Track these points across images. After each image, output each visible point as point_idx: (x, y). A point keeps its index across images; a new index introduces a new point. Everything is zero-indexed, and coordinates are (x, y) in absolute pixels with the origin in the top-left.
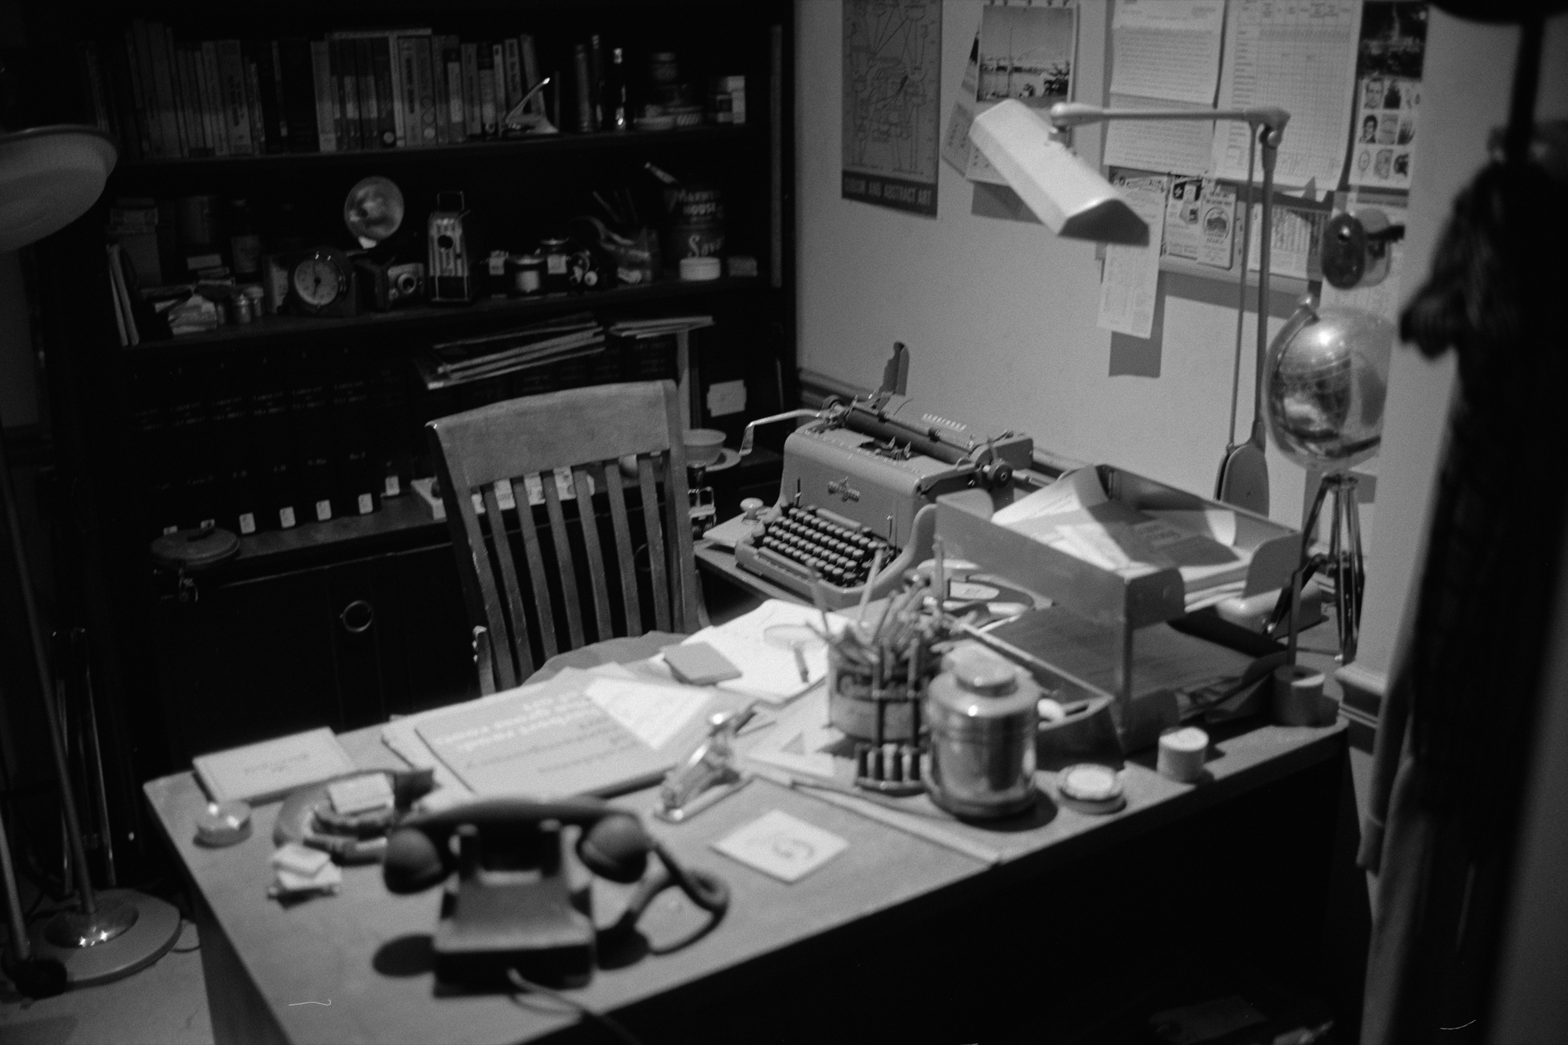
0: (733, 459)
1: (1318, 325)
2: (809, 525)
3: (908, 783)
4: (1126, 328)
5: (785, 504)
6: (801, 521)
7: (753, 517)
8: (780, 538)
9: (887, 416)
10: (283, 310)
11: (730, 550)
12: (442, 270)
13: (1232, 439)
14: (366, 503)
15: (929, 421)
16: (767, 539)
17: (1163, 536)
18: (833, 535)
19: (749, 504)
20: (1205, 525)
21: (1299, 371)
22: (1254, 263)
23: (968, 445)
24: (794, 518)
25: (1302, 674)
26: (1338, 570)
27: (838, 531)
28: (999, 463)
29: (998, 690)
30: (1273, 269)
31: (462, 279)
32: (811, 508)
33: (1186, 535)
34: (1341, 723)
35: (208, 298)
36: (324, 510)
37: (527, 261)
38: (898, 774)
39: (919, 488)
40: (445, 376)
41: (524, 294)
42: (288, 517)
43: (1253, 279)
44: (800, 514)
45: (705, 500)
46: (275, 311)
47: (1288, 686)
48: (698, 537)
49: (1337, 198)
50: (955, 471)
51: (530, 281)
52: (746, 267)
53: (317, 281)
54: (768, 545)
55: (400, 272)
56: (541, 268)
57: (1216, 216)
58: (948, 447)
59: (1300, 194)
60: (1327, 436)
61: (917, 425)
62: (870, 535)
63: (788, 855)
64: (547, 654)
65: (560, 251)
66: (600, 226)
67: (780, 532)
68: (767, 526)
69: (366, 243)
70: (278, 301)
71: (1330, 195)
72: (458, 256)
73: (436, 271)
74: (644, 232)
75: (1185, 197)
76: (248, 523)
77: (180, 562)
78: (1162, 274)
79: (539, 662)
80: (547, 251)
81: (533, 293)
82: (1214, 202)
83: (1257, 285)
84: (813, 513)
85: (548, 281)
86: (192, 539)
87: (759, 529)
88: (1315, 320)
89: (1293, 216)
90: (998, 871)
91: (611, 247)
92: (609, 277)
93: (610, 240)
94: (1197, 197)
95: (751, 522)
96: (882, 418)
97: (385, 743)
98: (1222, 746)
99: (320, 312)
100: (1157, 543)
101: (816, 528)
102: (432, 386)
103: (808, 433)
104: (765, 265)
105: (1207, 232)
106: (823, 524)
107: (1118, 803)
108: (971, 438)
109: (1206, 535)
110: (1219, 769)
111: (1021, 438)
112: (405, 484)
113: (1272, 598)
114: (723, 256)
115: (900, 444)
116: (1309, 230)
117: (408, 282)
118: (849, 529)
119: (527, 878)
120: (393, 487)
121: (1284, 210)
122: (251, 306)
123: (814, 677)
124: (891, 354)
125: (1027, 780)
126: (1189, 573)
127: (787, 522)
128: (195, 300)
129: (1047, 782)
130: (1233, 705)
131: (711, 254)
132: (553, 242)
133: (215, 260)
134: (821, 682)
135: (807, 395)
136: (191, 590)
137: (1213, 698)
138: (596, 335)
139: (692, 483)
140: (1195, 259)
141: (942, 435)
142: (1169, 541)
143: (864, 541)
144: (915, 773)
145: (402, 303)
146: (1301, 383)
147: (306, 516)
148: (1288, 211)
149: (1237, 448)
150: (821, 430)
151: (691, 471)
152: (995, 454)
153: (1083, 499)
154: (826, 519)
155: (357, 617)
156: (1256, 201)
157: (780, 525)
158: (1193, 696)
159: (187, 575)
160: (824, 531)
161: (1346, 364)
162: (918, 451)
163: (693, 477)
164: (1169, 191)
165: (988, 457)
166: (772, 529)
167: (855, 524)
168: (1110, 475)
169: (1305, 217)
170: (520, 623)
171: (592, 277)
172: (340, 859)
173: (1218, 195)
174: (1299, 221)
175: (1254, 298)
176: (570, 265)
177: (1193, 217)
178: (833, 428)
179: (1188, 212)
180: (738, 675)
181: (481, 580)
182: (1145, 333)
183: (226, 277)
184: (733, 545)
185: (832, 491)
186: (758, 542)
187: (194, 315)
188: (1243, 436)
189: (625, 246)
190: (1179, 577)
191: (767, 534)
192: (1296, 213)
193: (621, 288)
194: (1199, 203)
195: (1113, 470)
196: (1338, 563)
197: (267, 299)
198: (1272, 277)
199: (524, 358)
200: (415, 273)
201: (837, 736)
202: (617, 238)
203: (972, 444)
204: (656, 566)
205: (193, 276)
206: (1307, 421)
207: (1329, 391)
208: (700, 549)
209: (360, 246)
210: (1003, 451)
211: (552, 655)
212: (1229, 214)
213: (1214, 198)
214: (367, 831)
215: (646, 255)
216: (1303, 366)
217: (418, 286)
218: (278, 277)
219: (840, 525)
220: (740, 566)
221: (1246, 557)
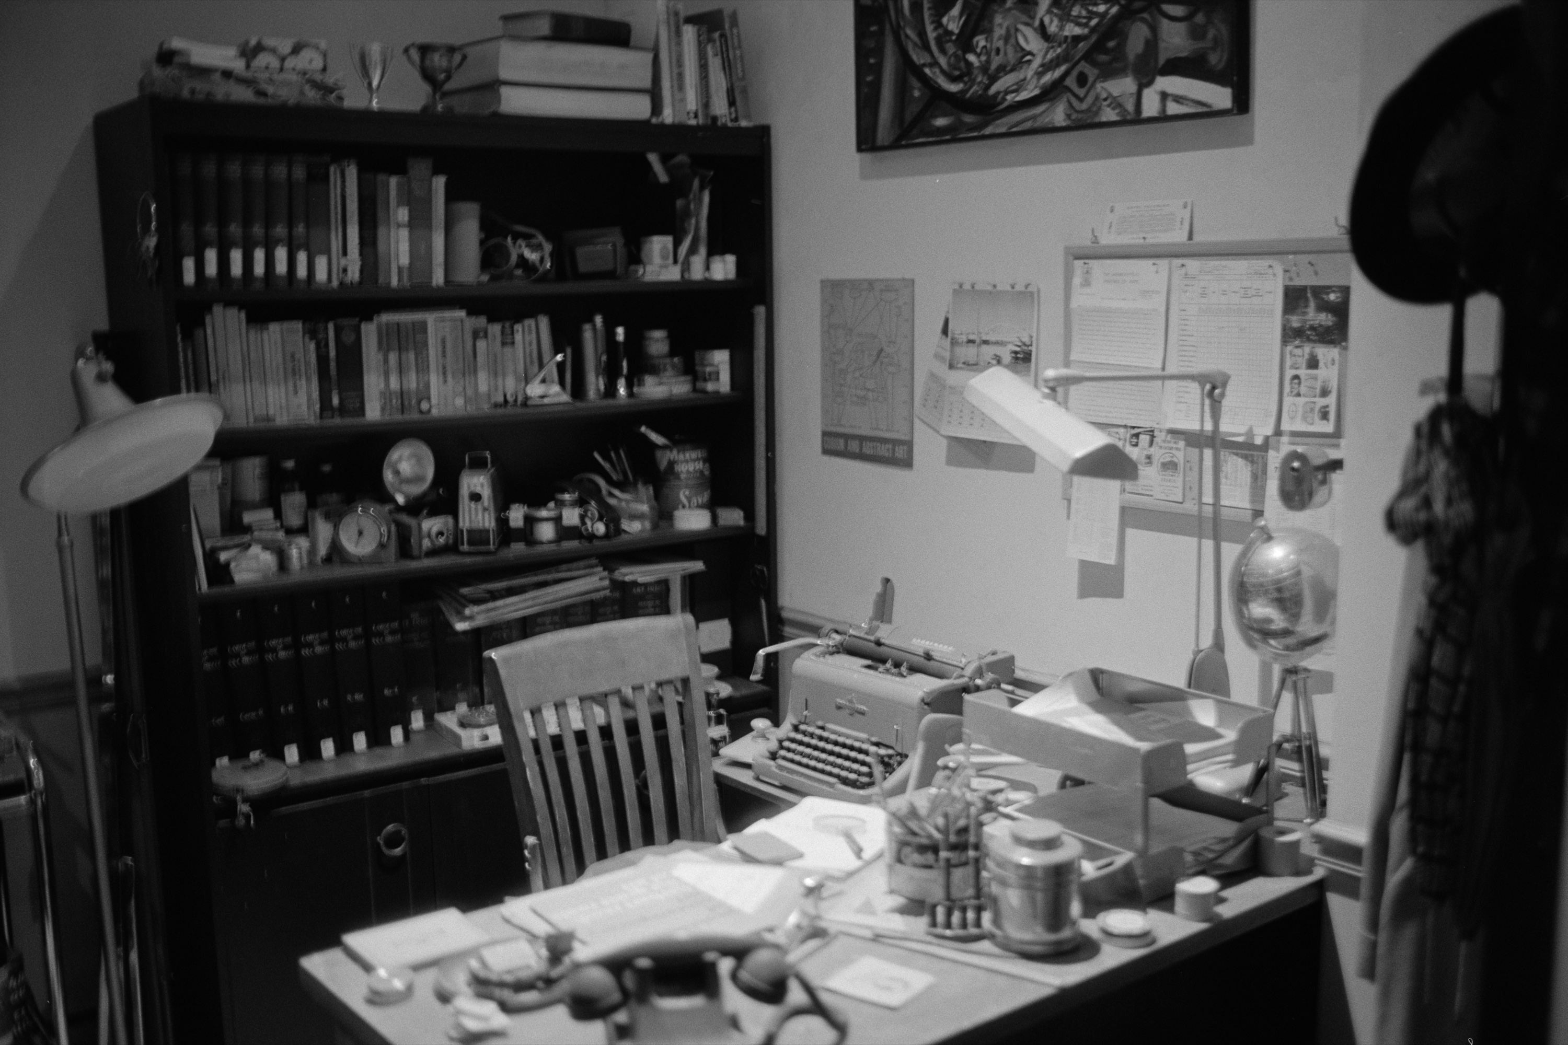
0: (725, 690)
1: (1272, 543)
2: (821, 738)
3: (973, 931)
4: (1093, 556)
5: (795, 722)
6: (812, 735)
7: (763, 736)
8: (793, 751)
9: (883, 641)
10: (328, 560)
11: (747, 766)
12: (470, 521)
13: (1197, 645)
14: (397, 734)
15: (919, 645)
16: (783, 753)
17: (1156, 722)
18: (844, 746)
19: (759, 724)
20: (1188, 712)
21: (1261, 579)
22: (1208, 498)
23: (961, 662)
24: (804, 733)
25: (1282, 832)
26: (1300, 747)
27: (849, 742)
28: (990, 676)
29: (1050, 844)
30: (1224, 502)
31: (488, 531)
32: (820, 723)
33: (1175, 721)
34: (1318, 873)
35: (266, 547)
36: (360, 741)
37: (544, 513)
38: (964, 925)
39: (923, 700)
40: (470, 618)
41: (542, 543)
42: (328, 748)
43: (1208, 511)
44: (811, 729)
45: (719, 720)
46: (319, 559)
47: (1272, 841)
48: (716, 754)
49: (1272, 441)
50: (953, 685)
51: (546, 531)
52: (733, 517)
53: (360, 533)
54: (784, 758)
55: (432, 525)
56: (558, 520)
57: (1169, 459)
58: (944, 665)
59: (1240, 439)
60: (1286, 633)
61: (912, 649)
62: (877, 744)
63: (888, 989)
64: (587, 862)
65: (575, 503)
66: (601, 482)
67: (793, 746)
68: (781, 742)
69: (400, 499)
70: (323, 551)
71: (1267, 438)
72: (485, 509)
73: (465, 523)
74: (640, 486)
75: (1140, 445)
76: (292, 753)
77: (238, 790)
78: (1123, 510)
79: (581, 868)
80: (561, 504)
81: (550, 542)
82: (1166, 448)
83: (1211, 515)
84: (822, 728)
85: (564, 533)
86: (246, 768)
87: (773, 745)
88: (1269, 538)
89: (1235, 457)
90: (1065, 995)
91: (612, 501)
92: (614, 529)
93: (611, 494)
94: (1151, 443)
95: (760, 740)
96: (878, 643)
97: (507, 921)
98: (1225, 893)
99: (361, 561)
100: (1154, 727)
101: (827, 740)
102: (460, 626)
103: (813, 658)
104: (750, 516)
105: (1161, 473)
106: (833, 737)
107: (1148, 940)
108: (964, 656)
109: (1190, 720)
110: (1226, 911)
111: (1006, 655)
112: (429, 718)
113: (1246, 772)
114: (712, 506)
115: (897, 665)
116: (1249, 469)
117: (440, 533)
118: (857, 740)
119: (695, 1002)
120: (417, 721)
121: (1227, 453)
122: (300, 558)
123: (867, 854)
124: (878, 588)
125: (1074, 923)
126: (1190, 748)
127: (799, 737)
128: (255, 550)
129: (1090, 927)
130: (1230, 859)
131: (700, 507)
132: (567, 497)
133: (268, 514)
134: (880, 856)
135: (788, 630)
136: (247, 817)
137: (1211, 856)
138: (601, 579)
139: (710, 706)
140: (1151, 496)
141: (935, 655)
142: (1162, 725)
143: (873, 749)
144: (978, 924)
145: (434, 552)
146: (1261, 590)
147: (344, 747)
148: (1230, 453)
149: (1202, 651)
150: (824, 654)
151: (708, 695)
152: (984, 668)
153: (1082, 698)
154: (834, 732)
155: (393, 842)
156: (1207, 446)
157: (793, 740)
158: (1196, 854)
159: (245, 800)
160: (836, 743)
161: (1298, 573)
162: (914, 669)
163: (711, 702)
164: (1125, 440)
165: (979, 672)
166: (786, 744)
167: (863, 736)
168: (1101, 676)
169: (1245, 457)
170: (565, 833)
171: (600, 528)
172: (505, 1008)
173: (1169, 442)
174: (1240, 462)
175: (1208, 527)
176: (582, 518)
177: (1148, 461)
178: (832, 654)
179: (1143, 457)
180: (800, 856)
181: (533, 793)
182: (1111, 560)
183: (277, 529)
184: (749, 760)
185: (839, 708)
186: (773, 756)
187: (254, 564)
188: (1207, 642)
189: (627, 501)
190: (1182, 750)
191: (782, 747)
192: (1237, 454)
193: (624, 537)
194: (1152, 449)
195: (1102, 672)
196: (1299, 741)
197: (312, 551)
198: (1222, 509)
199: (539, 601)
200: (446, 524)
201: (899, 901)
202: (617, 492)
203: (964, 660)
204: (680, 780)
205: (248, 529)
206: (1269, 621)
207: (1287, 595)
208: (718, 766)
209: (394, 501)
210: (992, 667)
211: (591, 863)
212: (1179, 457)
213: (1166, 445)
214: (521, 986)
215: (644, 508)
216: (1265, 575)
217: (448, 537)
218: (323, 530)
219: (848, 737)
220: (758, 779)
221: (1230, 735)
